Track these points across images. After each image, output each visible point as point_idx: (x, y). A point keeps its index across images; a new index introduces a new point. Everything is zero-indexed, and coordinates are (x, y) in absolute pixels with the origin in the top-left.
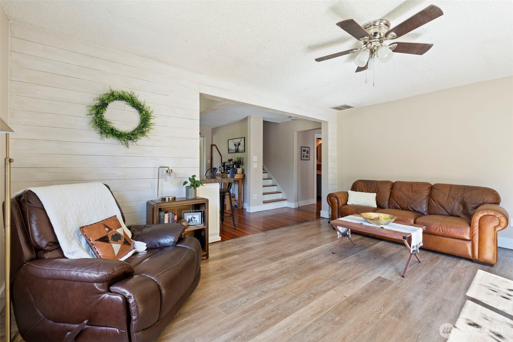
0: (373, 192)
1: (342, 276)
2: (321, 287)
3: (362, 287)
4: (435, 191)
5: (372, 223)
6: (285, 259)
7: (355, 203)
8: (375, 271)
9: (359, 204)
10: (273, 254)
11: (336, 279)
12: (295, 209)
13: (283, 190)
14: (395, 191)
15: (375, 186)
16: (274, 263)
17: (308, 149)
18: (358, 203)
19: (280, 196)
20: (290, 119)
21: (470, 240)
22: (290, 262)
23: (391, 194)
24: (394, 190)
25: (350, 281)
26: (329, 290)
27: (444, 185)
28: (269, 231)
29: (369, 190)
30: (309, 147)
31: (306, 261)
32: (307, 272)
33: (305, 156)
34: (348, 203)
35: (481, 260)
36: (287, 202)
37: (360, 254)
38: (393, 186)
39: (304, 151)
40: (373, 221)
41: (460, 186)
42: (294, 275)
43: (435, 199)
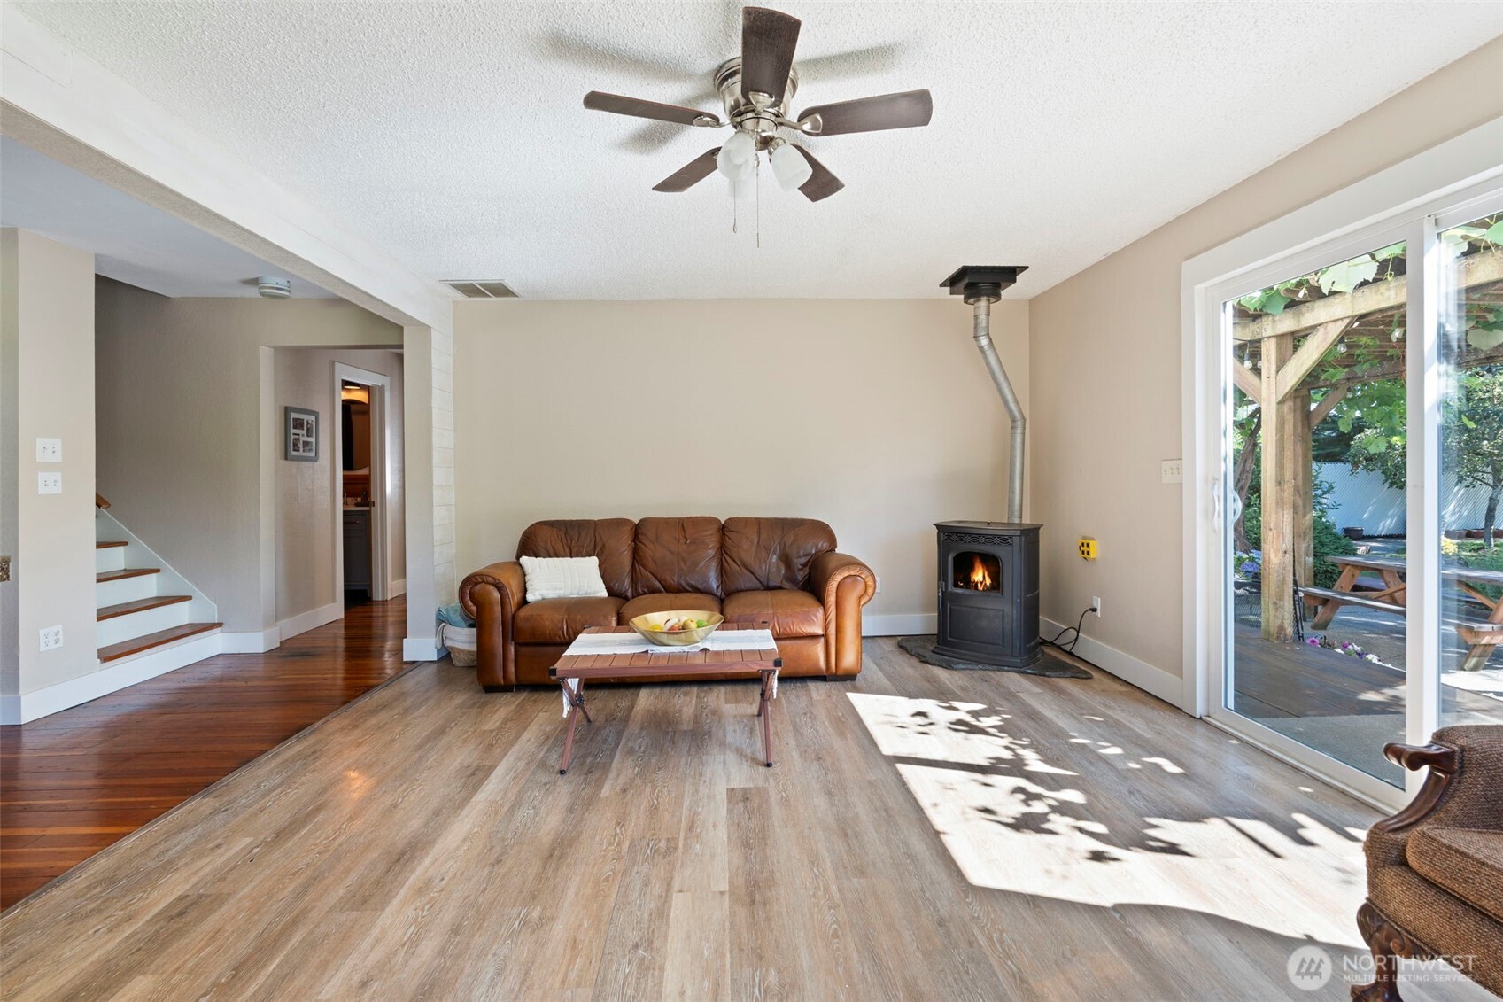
0: (589, 555)
1: (653, 835)
2: (640, 905)
3: (726, 839)
4: (732, 535)
5: (671, 643)
6: (420, 870)
7: (551, 594)
8: (708, 780)
9: (562, 596)
10: (347, 871)
11: (649, 851)
12: (269, 654)
13: (196, 585)
14: (645, 546)
15: (592, 534)
16: (389, 910)
17: (313, 418)
18: (558, 592)
19: (180, 615)
20: (253, 292)
21: (823, 636)
22: (450, 874)
23: (636, 555)
24: (643, 544)
25: (686, 839)
26: (665, 899)
27: (746, 522)
28: (227, 780)
29: (574, 550)
30: (317, 410)
31: (503, 840)
32: (548, 879)
33: (301, 445)
34: (530, 597)
35: (840, 672)
36: (222, 632)
37: (630, 744)
38: (638, 531)
39: (299, 424)
40: (675, 636)
41: (771, 519)
42: (515, 912)
43: (735, 556)
